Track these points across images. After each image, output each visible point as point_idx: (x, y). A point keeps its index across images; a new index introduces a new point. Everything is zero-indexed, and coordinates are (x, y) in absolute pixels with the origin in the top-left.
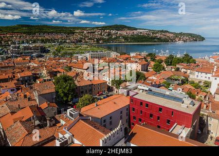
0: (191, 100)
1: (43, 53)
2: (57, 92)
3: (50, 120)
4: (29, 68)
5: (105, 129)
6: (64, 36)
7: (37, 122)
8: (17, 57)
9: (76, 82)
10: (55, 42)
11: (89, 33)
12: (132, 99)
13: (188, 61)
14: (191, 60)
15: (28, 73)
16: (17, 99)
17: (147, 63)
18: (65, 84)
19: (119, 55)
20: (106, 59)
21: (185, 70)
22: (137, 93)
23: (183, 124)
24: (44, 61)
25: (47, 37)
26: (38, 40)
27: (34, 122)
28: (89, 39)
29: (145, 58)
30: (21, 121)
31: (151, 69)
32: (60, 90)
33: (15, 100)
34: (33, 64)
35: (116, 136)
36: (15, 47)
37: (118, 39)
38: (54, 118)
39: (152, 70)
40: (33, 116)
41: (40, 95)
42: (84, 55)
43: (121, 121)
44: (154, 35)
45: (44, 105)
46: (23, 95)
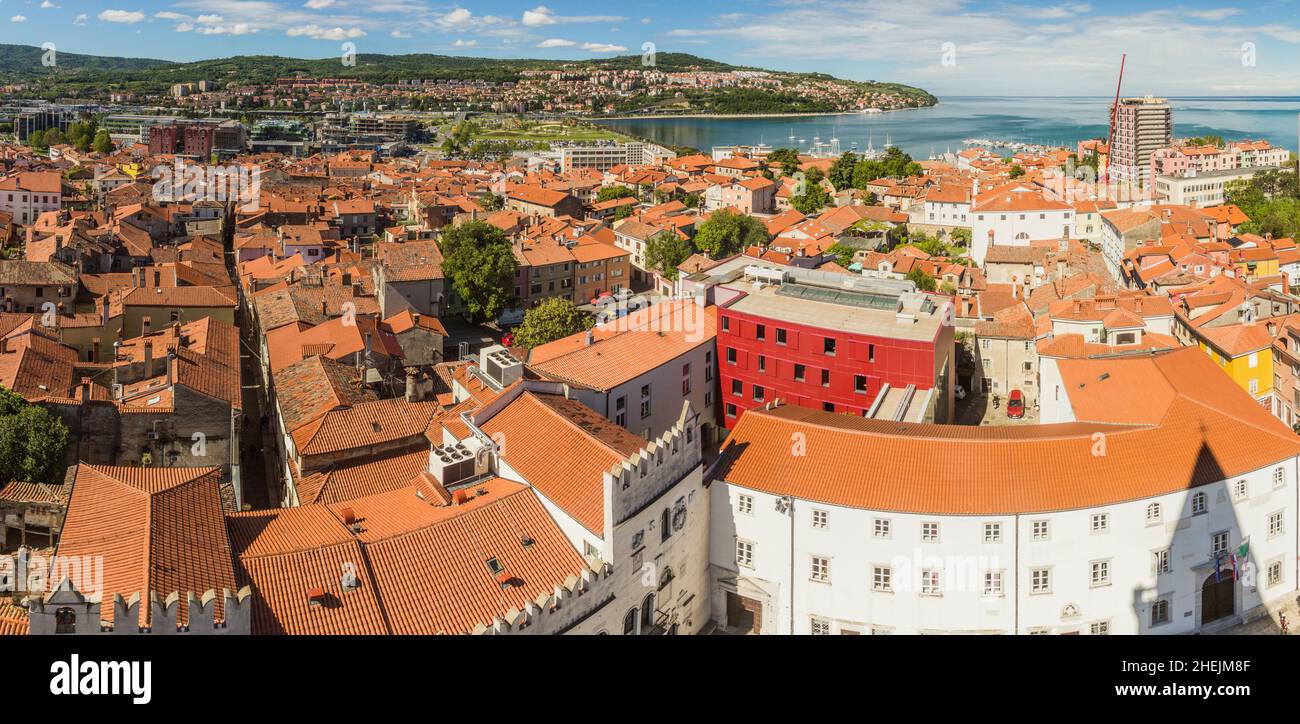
0: (925, 295)
1: (415, 142)
2: (449, 280)
3: (416, 376)
4: (367, 187)
5: (625, 433)
6: (485, 88)
7: (373, 376)
8: (336, 150)
9: (516, 251)
10: (453, 109)
11: (567, 79)
12: (725, 318)
13: (901, 172)
14: (908, 168)
15: (363, 206)
16: (322, 285)
17: (770, 183)
18: (477, 257)
19: (671, 155)
20: (626, 171)
21: (894, 201)
22: (744, 295)
23: (911, 380)
24: (414, 170)
25: (431, 90)
26: (403, 100)
27: (365, 372)
28: (568, 100)
29: (763, 167)
30: (323, 359)
31: (785, 206)
32: (458, 275)
33: (316, 286)
34: (380, 178)
35: (670, 459)
36: (336, 122)
37: (668, 102)
38: (429, 369)
39: (790, 207)
40: (363, 351)
41: (392, 284)
42: (550, 155)
43: (687, 403)
44: (790, 88)
45: (401, 321)
46: (339, 274)
